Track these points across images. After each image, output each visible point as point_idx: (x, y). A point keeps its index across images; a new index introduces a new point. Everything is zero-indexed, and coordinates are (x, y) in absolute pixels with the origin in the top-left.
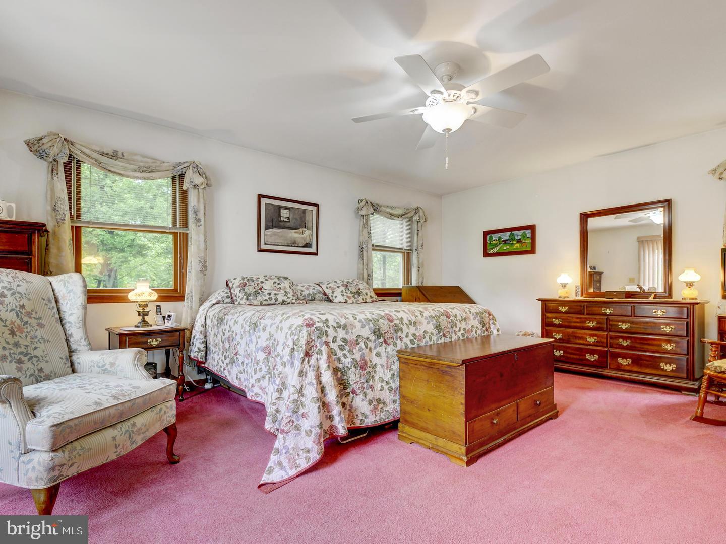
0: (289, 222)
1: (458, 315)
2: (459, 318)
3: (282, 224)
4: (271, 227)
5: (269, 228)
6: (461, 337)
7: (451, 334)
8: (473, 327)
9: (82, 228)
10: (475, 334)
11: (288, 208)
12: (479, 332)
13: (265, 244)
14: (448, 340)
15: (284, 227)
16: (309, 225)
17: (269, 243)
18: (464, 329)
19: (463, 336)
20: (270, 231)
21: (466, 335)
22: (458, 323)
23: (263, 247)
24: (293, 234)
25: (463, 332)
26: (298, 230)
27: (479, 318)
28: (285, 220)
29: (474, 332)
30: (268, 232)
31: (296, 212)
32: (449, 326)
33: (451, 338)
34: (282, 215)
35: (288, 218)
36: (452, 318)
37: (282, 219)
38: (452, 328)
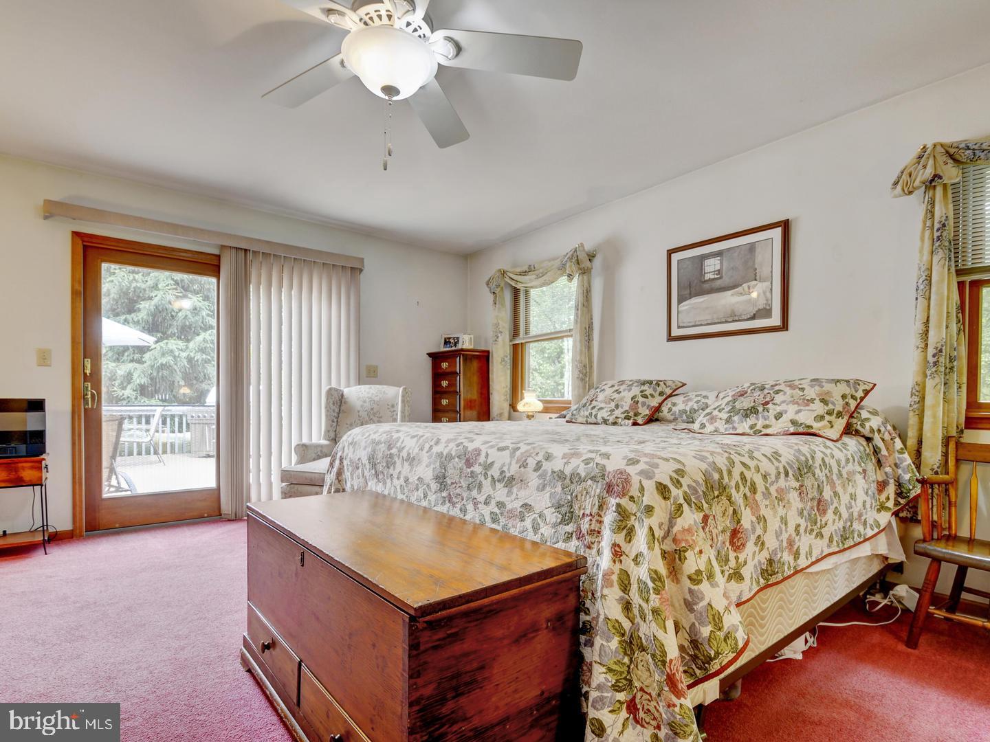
0: (721, 278)
1: (497, 466)
2: (495, 472)
3: (706, 286)
4: (688, 296)
5: (686, 299)
6: (488, 518)
7: (464, 502)
8: (526, 506)
9: (532, 345)
10: (530, 529)
11: (719, 254)
12: (546, 530)
13: (679, 327)
14: (455, 512)
15: (712, 291)
16: (763, 271)
17: (685, 325)
18: (501, 505)
19: (494, 520)
20: (686, 305)
21: (503, 521)
22: (487, 483)
23: (676, 332)
24: (728, 300)
25: (496, 510)
26: (739, 289)
27: (559, 489)
28: (712, 277)
29: (528, 523)
30: (683, 306)
31: (736, 254)
32: (464, 484)
33: (464, 510)
34: (707, 269)
35: (719, 272)
36: (477, 469)
37: (707, 277)
38: (469, 488)
